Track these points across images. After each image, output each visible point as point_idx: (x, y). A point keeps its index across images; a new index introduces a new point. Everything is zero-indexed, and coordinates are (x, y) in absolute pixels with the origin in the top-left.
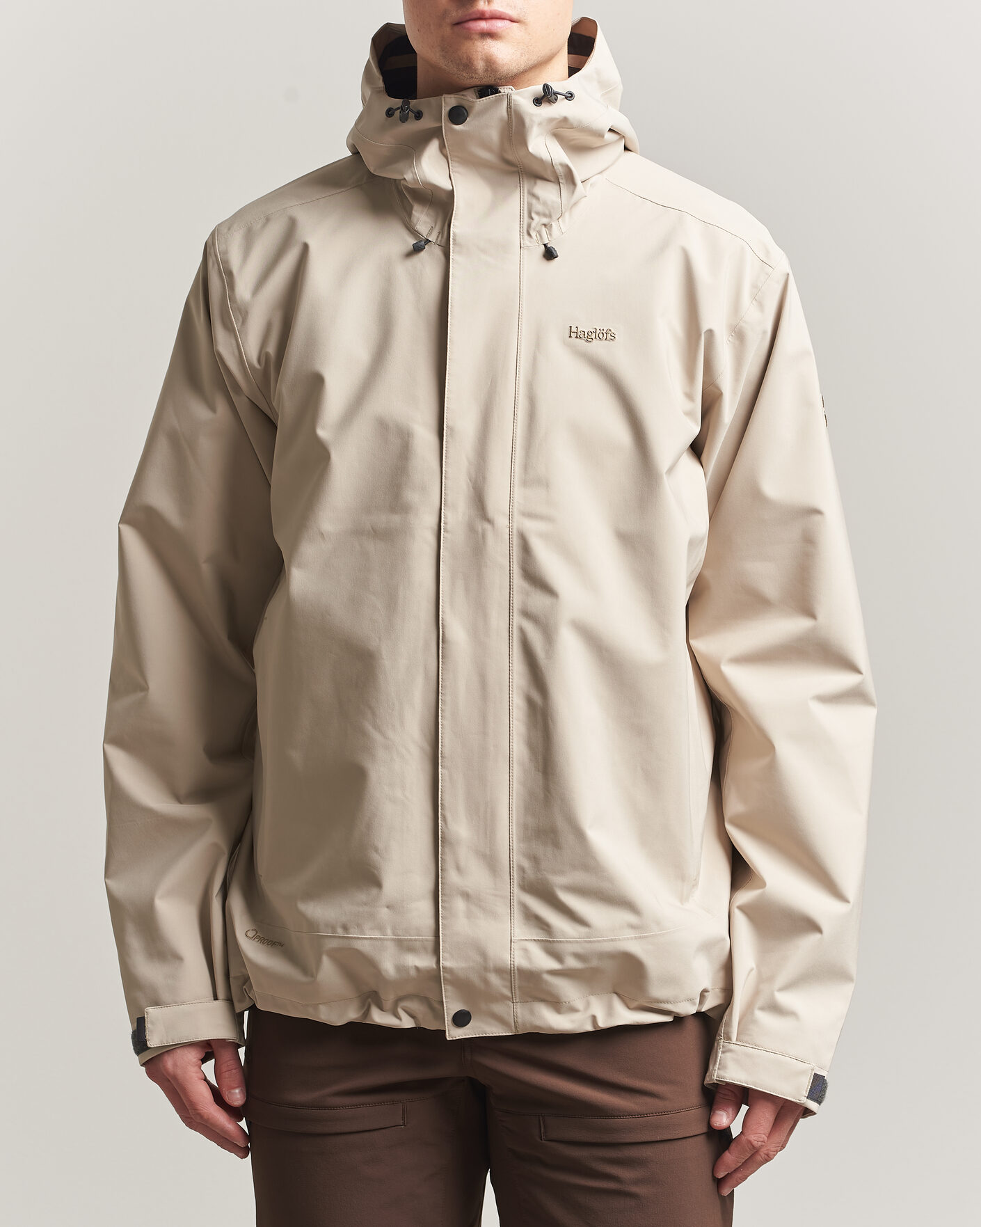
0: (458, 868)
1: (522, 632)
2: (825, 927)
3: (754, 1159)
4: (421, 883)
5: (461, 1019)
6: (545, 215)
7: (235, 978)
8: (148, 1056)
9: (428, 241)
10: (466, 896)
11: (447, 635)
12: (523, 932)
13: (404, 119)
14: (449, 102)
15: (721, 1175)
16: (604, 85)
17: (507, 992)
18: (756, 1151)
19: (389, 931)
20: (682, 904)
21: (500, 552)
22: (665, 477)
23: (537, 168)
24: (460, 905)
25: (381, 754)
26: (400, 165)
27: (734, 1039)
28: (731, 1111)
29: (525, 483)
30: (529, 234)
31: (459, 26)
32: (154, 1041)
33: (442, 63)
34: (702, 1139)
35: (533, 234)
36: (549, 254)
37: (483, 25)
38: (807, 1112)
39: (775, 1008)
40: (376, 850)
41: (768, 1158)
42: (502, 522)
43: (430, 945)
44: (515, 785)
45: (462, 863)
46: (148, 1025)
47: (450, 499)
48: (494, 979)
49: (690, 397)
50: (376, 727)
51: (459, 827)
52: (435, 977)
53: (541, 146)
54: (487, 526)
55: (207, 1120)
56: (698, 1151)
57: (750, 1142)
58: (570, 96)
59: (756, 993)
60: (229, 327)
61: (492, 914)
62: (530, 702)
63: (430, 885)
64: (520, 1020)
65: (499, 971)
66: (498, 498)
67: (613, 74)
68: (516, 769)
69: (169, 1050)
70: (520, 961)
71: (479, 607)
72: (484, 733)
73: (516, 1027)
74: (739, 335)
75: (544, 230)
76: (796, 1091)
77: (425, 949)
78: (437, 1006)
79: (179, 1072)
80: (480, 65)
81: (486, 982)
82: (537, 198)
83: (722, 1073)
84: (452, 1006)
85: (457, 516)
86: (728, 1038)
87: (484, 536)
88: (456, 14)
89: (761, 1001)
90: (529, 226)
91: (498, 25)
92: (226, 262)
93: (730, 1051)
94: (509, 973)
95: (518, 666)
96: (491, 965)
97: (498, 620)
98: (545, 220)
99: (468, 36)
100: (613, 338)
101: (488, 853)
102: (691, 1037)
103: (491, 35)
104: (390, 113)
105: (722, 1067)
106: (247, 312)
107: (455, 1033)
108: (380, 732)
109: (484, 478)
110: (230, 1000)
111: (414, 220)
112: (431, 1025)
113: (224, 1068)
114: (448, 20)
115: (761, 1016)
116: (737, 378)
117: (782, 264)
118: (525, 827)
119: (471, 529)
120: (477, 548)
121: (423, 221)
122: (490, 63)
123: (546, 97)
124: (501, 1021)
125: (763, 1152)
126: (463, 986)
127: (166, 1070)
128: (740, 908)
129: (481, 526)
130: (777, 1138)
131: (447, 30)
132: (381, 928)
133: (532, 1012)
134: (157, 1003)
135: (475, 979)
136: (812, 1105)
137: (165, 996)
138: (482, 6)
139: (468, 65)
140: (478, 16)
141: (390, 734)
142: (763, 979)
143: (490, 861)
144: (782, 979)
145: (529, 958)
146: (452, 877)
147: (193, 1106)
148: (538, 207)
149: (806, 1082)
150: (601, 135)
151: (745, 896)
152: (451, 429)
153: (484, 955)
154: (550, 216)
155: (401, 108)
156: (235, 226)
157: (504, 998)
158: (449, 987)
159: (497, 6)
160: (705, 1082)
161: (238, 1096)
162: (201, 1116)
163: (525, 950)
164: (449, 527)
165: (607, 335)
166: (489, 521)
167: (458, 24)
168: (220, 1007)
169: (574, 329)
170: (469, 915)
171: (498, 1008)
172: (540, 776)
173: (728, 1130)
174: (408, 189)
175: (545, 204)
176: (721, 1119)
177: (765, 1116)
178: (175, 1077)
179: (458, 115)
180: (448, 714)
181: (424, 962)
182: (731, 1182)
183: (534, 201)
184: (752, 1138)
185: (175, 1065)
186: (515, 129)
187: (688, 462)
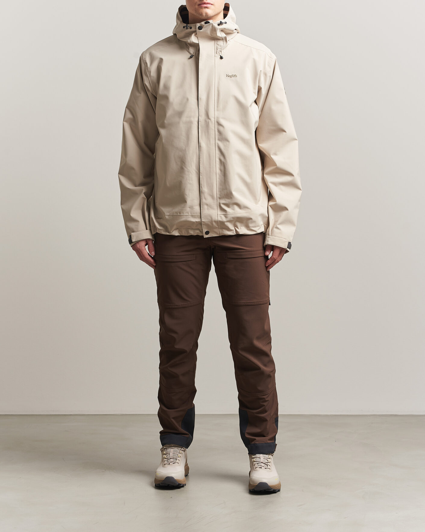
0: (205, 199)
1: (218, 144)
2: (289, 210)
3: (274, 262)
4: (197, 202)
5: (207, 233)
6: (220, 49)
7: (152, 226)
8: (133, 244)
9: (193, 55)
10: (207, 205)
11: (201, 146)
12: (220, 212)
13: (187, 29)
14: (198, 25)
15: (267, 266)
16: (232, 18)
17: (217, 226)
18: (275, 260)
19: (190, 213)
20: (256, 204)
21: (213, 126)
22: (249, 107)
23: (218, 38)
24: (206, 207)
25: (187, 173)
26: (187, 39)
27: (270, 235)
28: (269, 251)
29: (218, 110)
30: (217, 53)
31: (199, 6)
32: (133, 240)
33: (195, 14)
34: (263, 257)
35: (218, 53)
36: (221, 58)
37: (205, 5)
38: (287, 251)
39: (277, 228)
40: (186, 195)
41: (278, 262)
42: (213, 119)
43: (199, 216)
44: (217, 179)
45: (206, 197)
46: (132, 237)
47: (200, 115)
48: (214, 224)
49: (254, 89)
50: (185, 167)
51: (205, 189)
52: (200, 223)
53: (220, 34)
54: (209, 120)
55: (147, 259)
56: (262, 260)
57: (274, 258)
58: (226, 23)
59: (274, 224)
60: (147, 76)
61: (213, 209)
62: (220, 160)
63: (199, 203)
64: (220, 233)
65: (215, 222)
66: (212, 114)
67: (234, 16)
68: (217, 175)
69: (138, 242)
70: (220, 219)
71: (208, 139)
72: (210, 167)
73: (220, 234)
74: (265, 74)
75: (220, 52)
76: (285, 246)
77: (198, 217)
78: (201, 230)
79: (140, 248)
80: (204, 14)
81: (212, 224)
82: (219, 45)
83: (268, 242)
84: (205, 230)
85: (202, 118)
86: (269, 235)
87: (209, 123)
88: (199, 3)
89: (275, 227)
90: (217, 51)
91: (208, 5)
92: (145, 61)
93: (269, 237)
94: (217, 222)
95: (218, 152)
96: (213, 220)
97: (212, 142)
98: (220, 50)
99: (202, 8)
100: (237, 76)
101: (212, 194)
102: (260, 238)
103: (207, 7)
104: (184, 27)
105: (268, 241)
106: (150, 72)
107: (206, 236)
108: (186, 168)
109: (208, 109)
110: (150, 230)
111: (190, 50)
112: (200, 235)
113: (150, 247)
114: (197, 4)
115: (275, 229)
116: (265, 84)
117: (274, 57)
118: (220, 188)
119: (206, 121)
120: (207, 125)
121: (192, 50)
122: (206, 14)
123: (221, 24)
124: (216, 233)
125: (277, 260)
126: (207, 225)
127: (137, 248)
128: (270, 206)
129: (208, 120)
130: (280, 257)
131: (197, 6)
132: (188, 213)
133: (223, 231)
134: (133, 232)
135: (209, 224)
136: (288, 249)
137: (135, 230)
138: (205, 1)
139: (201, 14)
140: (204, 3)
141: (189, 168)
142: (276, 222)
143: (212, 197)
144: (279, 222)
145: (222, 219)
146: (204, 200)
147: (144, 256)
148: (219, 47)
149: (287, 244)
150: (233, 31)
151: (271, 203)
152: (200, 98)
153: (212, 218)
154: (221, 49)
155: (186, 26)
156: (147, 52)
157: (216, 227)
158: (204, 226)
159: (208, 1)
160: (264, 245)
161: (153, 253)
162: (145, 258)
163: (221, 217)
164: (200, 121)
165: (235, 76)
166: (210, 119)
167: (199, 5)
168: (148, 231)
169: (228, 75)
170: (208, 209)
171: (216, 230)
172: (223, 176)
173: (268, 256)
174: (188, 43)
175: (220, 46)
176: (267, 253)
177: (277, 252)
178: (139, 249)
179: (200, 28)
180: (202, 163)
181: (198, 220)
182: (269, 267)
183: (218, 46)
184: (274, 257)
185: (139, 246)
186: (214, 30)
187: (254, 104)
